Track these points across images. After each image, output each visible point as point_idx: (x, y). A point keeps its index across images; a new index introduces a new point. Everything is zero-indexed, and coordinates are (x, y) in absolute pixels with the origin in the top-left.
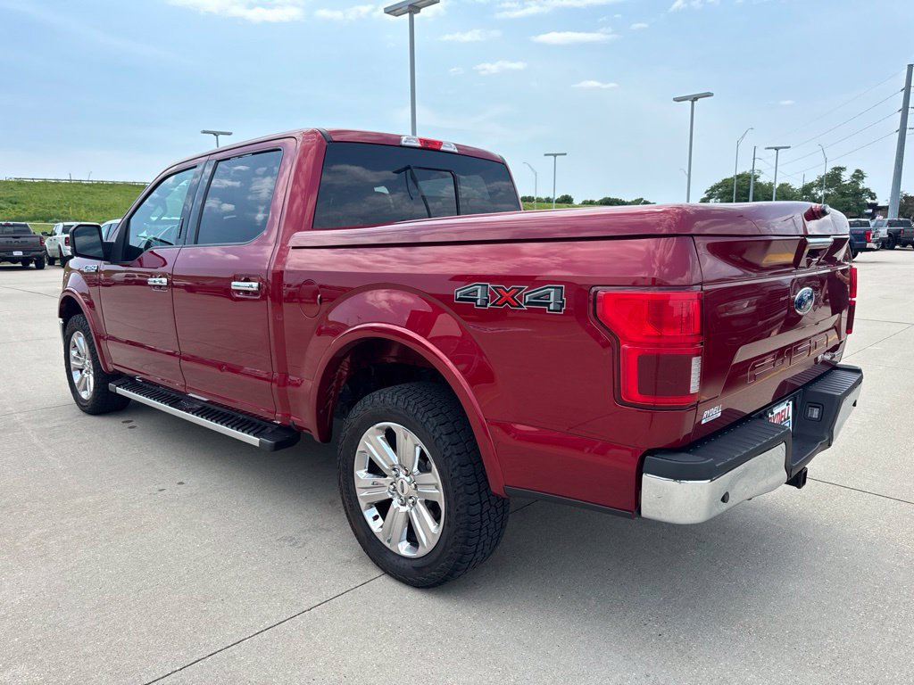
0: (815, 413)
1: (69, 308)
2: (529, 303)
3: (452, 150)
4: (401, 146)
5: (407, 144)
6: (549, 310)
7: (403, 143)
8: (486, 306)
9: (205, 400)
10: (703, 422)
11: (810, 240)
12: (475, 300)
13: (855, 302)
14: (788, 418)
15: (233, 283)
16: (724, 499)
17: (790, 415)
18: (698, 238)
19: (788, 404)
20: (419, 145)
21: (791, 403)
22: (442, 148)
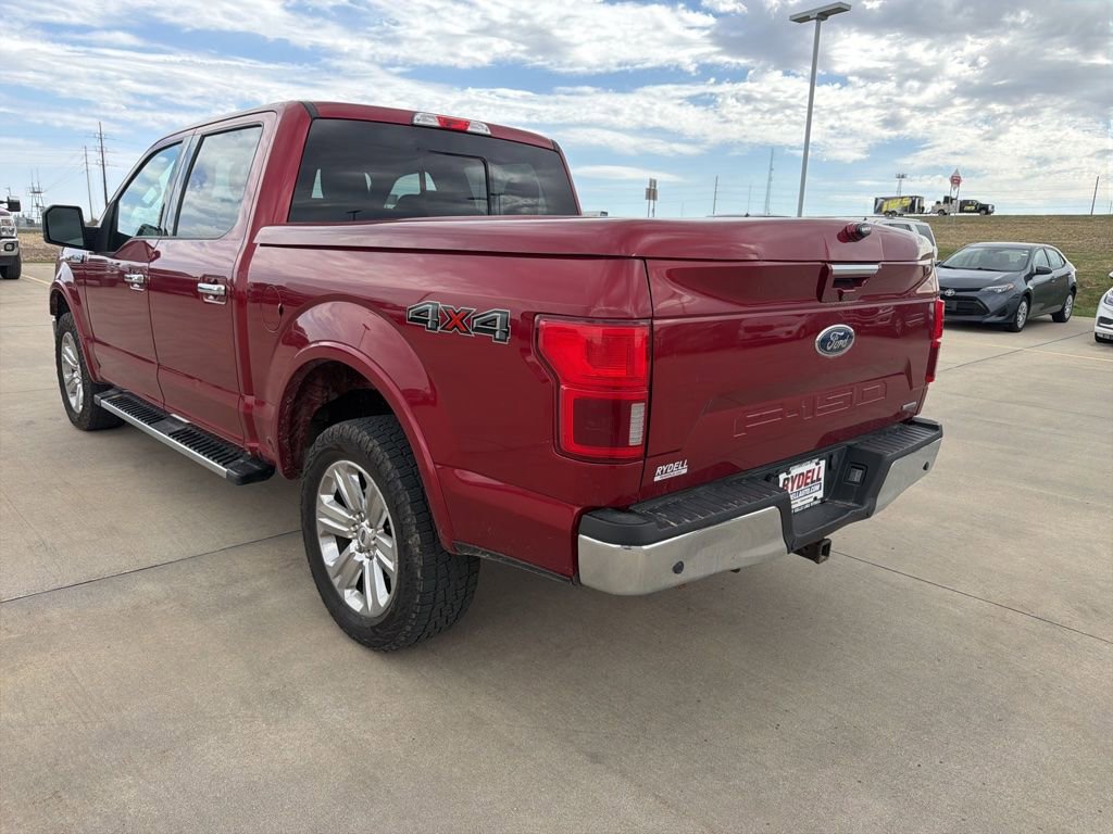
0: (857, 476)
1: (59, 304)
2: (477, 329)
3: (483, 131)
4: (413, 125)
5: (421, 122)
6: (496, 339)
7: (415, 122)
8: (436, 330)
9: (187, 421)
10: (657, 479)
11: (835, 267)
12: (426, 322)
13: (939, 343)
14: (819, 479)
15: (200, 285)
16: (678, 568)
17: (822, 475)
18: (651, 261)
19: (817, 464)
20: (437, 124)
21: (823, 463)
22: (469, 129)
